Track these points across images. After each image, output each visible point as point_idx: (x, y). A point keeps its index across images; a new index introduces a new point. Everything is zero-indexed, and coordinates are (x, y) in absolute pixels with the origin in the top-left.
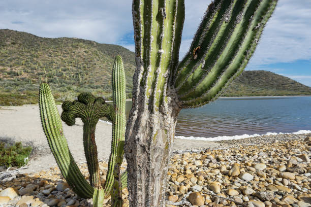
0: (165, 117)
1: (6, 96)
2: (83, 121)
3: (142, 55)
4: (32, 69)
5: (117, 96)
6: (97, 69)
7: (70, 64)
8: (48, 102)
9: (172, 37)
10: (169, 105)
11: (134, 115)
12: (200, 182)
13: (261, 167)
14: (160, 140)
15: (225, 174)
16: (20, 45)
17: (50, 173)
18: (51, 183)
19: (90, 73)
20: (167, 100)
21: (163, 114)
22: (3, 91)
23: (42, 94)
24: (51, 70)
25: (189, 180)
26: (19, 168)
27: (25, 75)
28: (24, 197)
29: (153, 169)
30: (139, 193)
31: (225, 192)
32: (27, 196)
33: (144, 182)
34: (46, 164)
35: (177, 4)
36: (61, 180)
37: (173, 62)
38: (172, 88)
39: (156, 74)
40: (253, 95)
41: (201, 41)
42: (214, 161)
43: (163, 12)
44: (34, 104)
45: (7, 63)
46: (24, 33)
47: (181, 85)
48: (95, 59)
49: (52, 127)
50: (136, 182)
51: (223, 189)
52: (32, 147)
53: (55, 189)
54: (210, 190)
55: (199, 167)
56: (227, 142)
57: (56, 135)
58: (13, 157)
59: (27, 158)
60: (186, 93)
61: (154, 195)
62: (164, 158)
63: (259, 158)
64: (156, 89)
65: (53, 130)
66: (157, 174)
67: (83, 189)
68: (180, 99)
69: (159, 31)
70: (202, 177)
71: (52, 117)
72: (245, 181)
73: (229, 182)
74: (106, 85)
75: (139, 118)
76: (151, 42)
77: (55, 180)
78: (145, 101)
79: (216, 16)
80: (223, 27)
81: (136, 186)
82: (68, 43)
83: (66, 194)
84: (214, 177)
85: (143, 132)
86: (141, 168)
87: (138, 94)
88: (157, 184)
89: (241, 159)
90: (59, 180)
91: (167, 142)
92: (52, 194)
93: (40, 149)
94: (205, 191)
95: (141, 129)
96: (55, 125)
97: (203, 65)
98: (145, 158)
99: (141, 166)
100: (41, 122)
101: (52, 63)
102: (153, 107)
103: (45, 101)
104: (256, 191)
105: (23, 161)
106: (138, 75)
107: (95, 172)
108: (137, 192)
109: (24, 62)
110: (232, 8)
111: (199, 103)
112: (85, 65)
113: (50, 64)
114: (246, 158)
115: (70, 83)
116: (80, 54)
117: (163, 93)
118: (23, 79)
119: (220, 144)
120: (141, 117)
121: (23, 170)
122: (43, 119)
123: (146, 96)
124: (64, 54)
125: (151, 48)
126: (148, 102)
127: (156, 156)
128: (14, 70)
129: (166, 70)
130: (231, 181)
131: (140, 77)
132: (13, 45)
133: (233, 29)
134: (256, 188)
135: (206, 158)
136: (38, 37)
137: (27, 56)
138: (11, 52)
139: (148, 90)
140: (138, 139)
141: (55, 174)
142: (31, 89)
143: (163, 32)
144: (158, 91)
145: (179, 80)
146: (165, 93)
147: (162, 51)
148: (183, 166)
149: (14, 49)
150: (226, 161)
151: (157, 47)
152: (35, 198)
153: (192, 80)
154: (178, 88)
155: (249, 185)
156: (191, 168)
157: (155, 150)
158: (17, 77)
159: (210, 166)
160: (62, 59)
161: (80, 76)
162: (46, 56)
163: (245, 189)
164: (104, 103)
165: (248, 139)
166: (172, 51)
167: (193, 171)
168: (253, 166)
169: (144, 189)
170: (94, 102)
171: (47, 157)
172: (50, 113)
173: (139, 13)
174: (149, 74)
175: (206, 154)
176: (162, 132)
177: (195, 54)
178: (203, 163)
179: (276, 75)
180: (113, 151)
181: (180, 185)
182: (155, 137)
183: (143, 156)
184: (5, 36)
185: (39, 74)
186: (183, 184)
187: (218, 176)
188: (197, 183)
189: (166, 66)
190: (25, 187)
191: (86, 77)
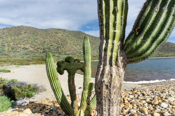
0: (119, 68)
1: (22, 60)
2: (68, 72)
3: (105, 34)
4: (35, 46)
5: (86, 58)
6: (69, 45)
7: (54, 42)
8: (51, 61)
9: (122, 23)
10: (122, 62)
11: (101, 68)
12: (135, 108)
13: (172, 99)
14: (117, 82)
15: (149, 103)
16: (28, 33)
17: (47, 101)
18: (49, 107)
19: (65, 47)
20: (120, 59)
21: (118, 67)
22: (20, 58)
23: (48, 57)
24: (44, 46)
25: (127, 107)
26: (30, 98)
27: (31, 49)
28: (36, 114)
29: (112, 99)
30: (104, 113)
31: (151, 114)
32: (37, 113)
33: (107, 106)
34: (44, 96)
35: (124, 4)
36: (53, 105)
37: (122, 37)
38: (122, 52)
39: (113, 44)
40: (159, 57)
41: (140, 24)
42: (141, 95)
43: (116, 9)
44: (36, 64)
45: (22, 43)
46: (30, 27)
47: (129, 50)
48: (67, 39)
49: (53, 75)
50: (102, 106)
51: (150, 112)
52: (36, 87)
53: (52, 110)
54: (142, 113)
55: (132, 99)
56: (146, 85)
57: (55, 80)
58: (27, 92)
59: (34, 93)
60: (132, 54)
61: (113, 114)
62: (119, 93)
63: (169, 94)
64: (114, 52)
65: (53, 77)
66: (114, 102)
67: (69, 110)
68: (128, 58)
69: (114, 20)
70: (135, 105)
71: (52, 70)
72: (162, 107)
73: (153, 108)
74: (73, 53)
75: (104, 69)
76: (110, 26)
77: (50, 105)
78: (107, 60)
79: (149, 9)
80: (154, 15)
81: (102, 108)
82: (53, 31)
83: (58, 113)
84: (143, 105)
85: (107, 77)
86: (105, 98)
87: (103, 55)
88: (115, 108)
89: (158, 94)
90: (52, 105)
91: (120, 83)
92: (50, 113)
93: (40, 88)
94: (139, 113)
95: (105, 76)
96: (54, 74)
97: (142, 37)
98: (108, 92)
99: (105, 97)
100: (47, 73)
101: (45, 42)
102: (112, 63)
103: (49, 61)
104: (171, 114)
105: (32, 95)
106: (102, 45)
107: (75, 100)
108: (103, 112)
109: (30, 42)
110: (160, 4)
111: (140, 60)
112: (62, 42)
113: (43, 42)
114: (161, 94)
115: (54, 53)
116: (59, 37)
117: (117, 55)
118: (30, 51)
119: (141, 86)
120: (105, 69)
121: (32, 99)
122: (48, 71)
123: (108, 57)
124: (51, 37)
125: (110, 30)
126: (109, 60)
127: (114, 91)
128: (25, 47)
129: (119, 41)
130: (153, 107)
131: (104, 46)
132: (25, 34)
133: (161, 15)
134: (171, 112)
135: (136, 93)
136: (37, 29)
137: (32, 39)
138: (24, 38)
139: (109, 53)
140: (104, 81)
141: (50, 102)
142: (34, 56)
143: (117, 20)
144: (114, 54)
145: (128, 47)
146: (119, 55)
147: (116, 31)
148: (122, 98)
149: (25, 36)
150: (148, 95)
151: (113, 29)
152: (42, 114)
153: (136, 46)
154: (127, 52)
155: (166, 110)
156: (127, 100)
157: (114, 87)
158: (27, 50)
159: (139, 98)
160: (50, 40)
161: (59, 49)
162: (42, 38)
163: (164, 112)
164: (79, 62)
165: (159, 82)
166: (122, 31)
167: (129, 101)
168: (166, 98)
169: (107, 111)
170: (74, 62)
171: (44, 93)
172: (52, 68)
173: (102, 10)
174: (109, 44)
175: (134, 91)
176: (117, 77)
177: (137, 32)
178: (135, 97)
179: (173, 44)
180: (85, 89)
181: (123, 109)
182: (113, 80)
183: (106, 91)
184: (21, 29)
185: (38, 48)
186: (124, 109)
187: (145, 104)
188: (133, 108)
189: (119, 39)
190: (35, 109)
191: (63, 49)
